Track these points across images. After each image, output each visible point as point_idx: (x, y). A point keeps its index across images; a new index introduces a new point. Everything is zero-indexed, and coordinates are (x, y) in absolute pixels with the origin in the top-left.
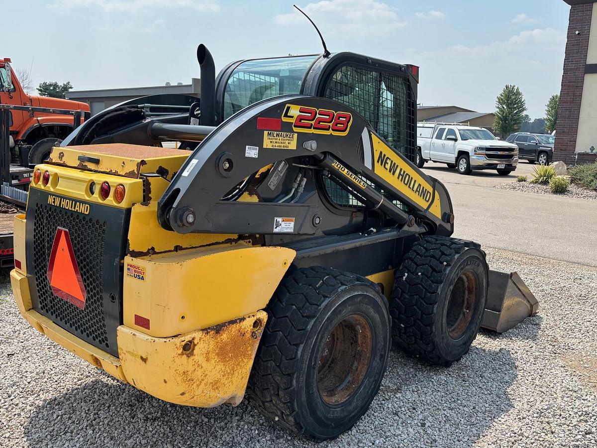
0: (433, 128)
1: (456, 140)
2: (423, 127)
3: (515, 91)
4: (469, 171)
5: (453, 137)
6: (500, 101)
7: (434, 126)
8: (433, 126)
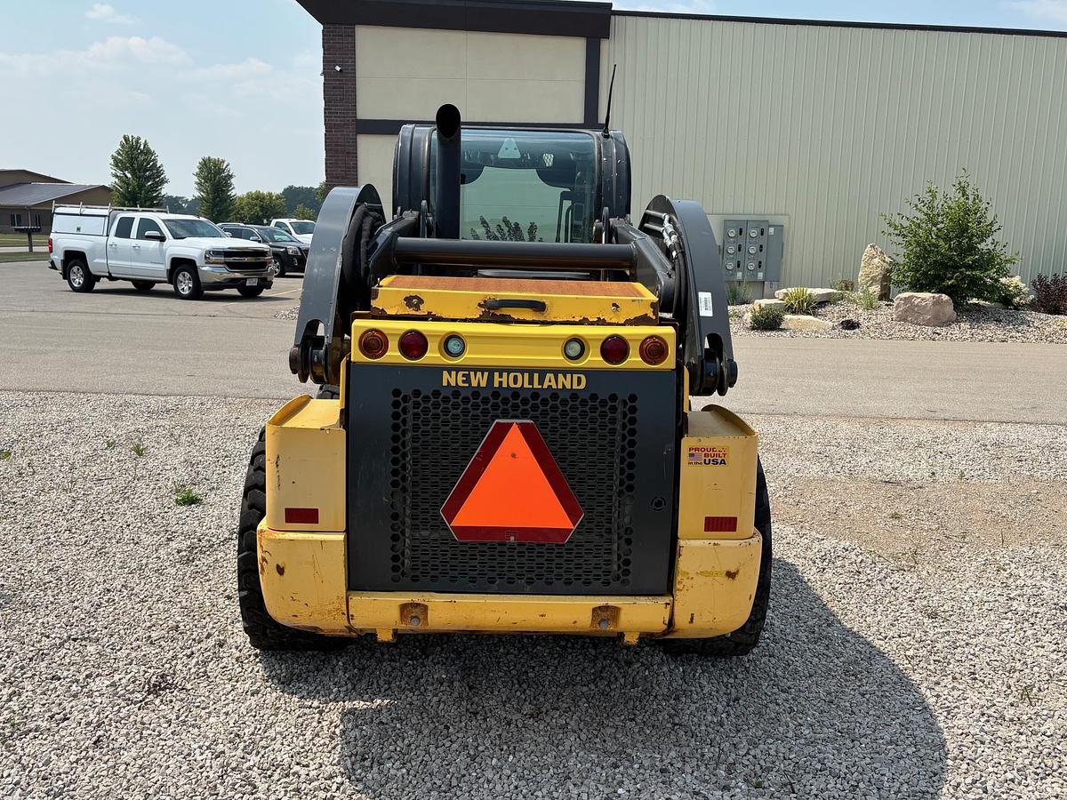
0: (105, 216)
1: (162, 239)
2: (81, 215)
3: (142, 147)
4: (198, 294)
5: (156, 233)
6: (117, 163)
7: (107, 214)
8: (106, 212)
